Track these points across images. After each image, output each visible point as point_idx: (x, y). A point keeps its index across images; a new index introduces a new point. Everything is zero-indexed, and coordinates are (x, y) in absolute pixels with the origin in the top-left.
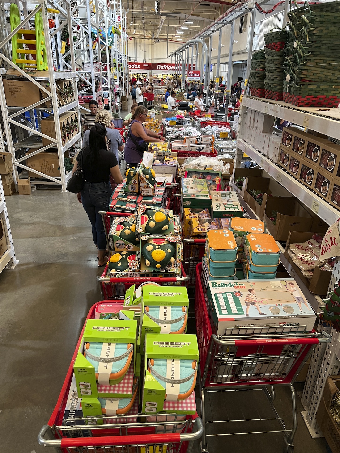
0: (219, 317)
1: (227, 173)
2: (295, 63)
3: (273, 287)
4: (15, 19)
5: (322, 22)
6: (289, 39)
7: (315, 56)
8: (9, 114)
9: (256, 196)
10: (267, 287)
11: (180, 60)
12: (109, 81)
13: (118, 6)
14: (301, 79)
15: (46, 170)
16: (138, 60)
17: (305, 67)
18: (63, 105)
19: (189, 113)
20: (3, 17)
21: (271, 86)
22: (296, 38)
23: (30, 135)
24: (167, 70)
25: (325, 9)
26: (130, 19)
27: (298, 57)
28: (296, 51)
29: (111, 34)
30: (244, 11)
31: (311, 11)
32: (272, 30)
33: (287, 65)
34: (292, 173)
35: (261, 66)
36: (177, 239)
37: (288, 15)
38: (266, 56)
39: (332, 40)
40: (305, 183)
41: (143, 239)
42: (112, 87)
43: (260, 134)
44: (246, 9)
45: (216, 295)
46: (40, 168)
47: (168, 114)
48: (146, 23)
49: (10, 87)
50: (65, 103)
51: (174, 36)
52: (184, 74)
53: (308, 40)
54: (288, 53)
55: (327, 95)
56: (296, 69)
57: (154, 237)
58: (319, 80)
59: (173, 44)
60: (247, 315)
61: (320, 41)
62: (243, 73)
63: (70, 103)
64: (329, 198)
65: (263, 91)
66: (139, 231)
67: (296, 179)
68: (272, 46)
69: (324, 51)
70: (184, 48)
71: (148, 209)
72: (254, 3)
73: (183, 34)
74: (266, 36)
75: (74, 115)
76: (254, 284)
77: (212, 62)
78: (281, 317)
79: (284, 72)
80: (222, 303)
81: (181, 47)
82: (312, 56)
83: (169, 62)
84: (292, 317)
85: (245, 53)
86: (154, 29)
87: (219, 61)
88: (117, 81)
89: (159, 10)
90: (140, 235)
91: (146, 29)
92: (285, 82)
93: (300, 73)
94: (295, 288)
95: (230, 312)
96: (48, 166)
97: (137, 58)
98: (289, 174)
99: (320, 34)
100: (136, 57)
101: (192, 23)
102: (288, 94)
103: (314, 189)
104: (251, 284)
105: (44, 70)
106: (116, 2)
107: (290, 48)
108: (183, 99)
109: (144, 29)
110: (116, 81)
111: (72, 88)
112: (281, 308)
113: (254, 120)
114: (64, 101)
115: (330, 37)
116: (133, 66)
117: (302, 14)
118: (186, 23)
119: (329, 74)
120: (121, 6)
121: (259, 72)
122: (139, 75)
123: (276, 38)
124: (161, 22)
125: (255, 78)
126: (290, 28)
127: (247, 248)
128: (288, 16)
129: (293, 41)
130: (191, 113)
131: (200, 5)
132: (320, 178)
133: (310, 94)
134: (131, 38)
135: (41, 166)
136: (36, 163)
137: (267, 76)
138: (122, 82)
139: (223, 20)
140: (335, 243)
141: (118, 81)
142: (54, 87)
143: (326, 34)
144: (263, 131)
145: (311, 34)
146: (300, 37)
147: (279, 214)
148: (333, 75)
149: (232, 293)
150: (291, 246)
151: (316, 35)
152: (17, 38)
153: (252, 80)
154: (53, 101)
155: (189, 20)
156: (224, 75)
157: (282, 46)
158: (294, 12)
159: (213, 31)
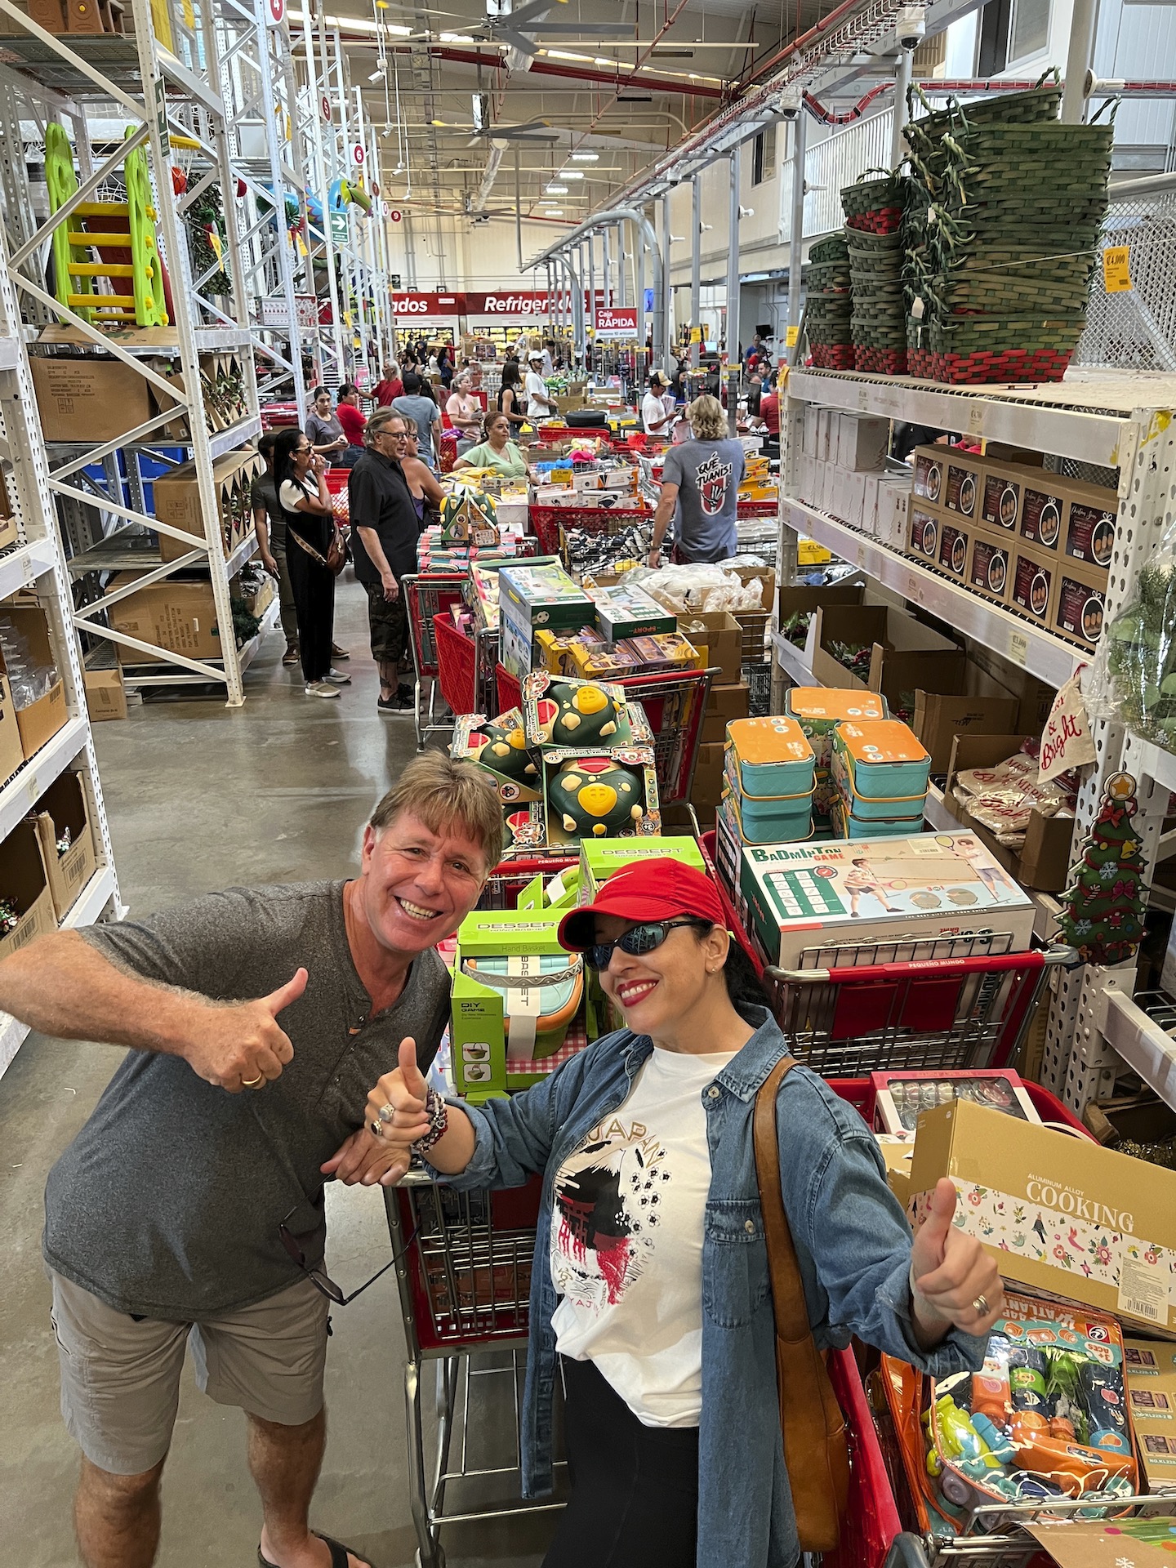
0: (781, 922)
1: (756, 608)
2: (935, 265)
3: (917, 852)
4: (60, 170)
5: (998, 152)
6: (912, 201)
7: (985, 242)
8: (53, 466)
9: (851, 657)
10: (901, 853)
11: (565, 278)
12: (339, 354)
13: (351, 111)
14: (954, 308)
15: (174, 637)
16: (418, 285)
17: (962, 275)
18: (221, 431)
19: (610, 445)
20: (19, 165)
21: (872, 335)
22: (932, 195)
23: (108, 535)
24: (520, 312)
25: (1007, 113)
26: (394, 152)
27: (939, 247)
28: (933, 231)
29: (338, 206)
30: (768, 118)
31: (966, 122)
32: (863, 176)
33: (911, 272)
34: (948, 572)
35: (840, 279)
36: (645, 755)
37: (905, 133)
38: (850, 250)
39: (1031, 197)
40: (985, 592)
41: (551, 762)
42: (349, 373)
43: (849, 476)
44: (775, 111)
45: (766, 877)
46: (153, 634)
47: (542, 451)
48: (442, 164)
49: (55, 381)
50: (225, 426)
51: (536, 202)
52: (580, 323)
53: (964, 202)
54: (913, 239)
55: (1029, 347)
56: (939, 280)
57: (579, 755)
58: (1002, 309)
59: (533, 227)
60: (854, 914)
61: (999, 202)
62: (772, 312)
63: (237, 423)
64: (1050, 620)
65: (850, 352)
66: (538, 742)
67: (961, 585)
68: (867, 222)
69: (1009, 227)
70: (576, 241)
71: (554, 683)
72: (800, 93)
73: (568, 194)
74: (845, 192)
75: (251, 462)
76: (867, 848)
77: (673, 280)
78: (944, 915)
79: (907, 292)
80: (785, 893)
81: (569, 237)
82: (979, 242)
83: (526, 287)
84: (971, 913)
85: (774, 246)
86: (469, 185)
87: (697, 274)
88: (360, 356)
89: (485, 119)
90: (538, 750)
91: (441, 182)
92: (910, 319)
93: (950, 291)
94: (975, 851)
95: (808, 910)
96: (179, 624)
97: (415, 277)
98: (942, 575)
99: (997, 183)
100: (413, 276)
101: (596, 157)
102: (922, 352)
103: (1012, 604)
104: (859, 848)
105: (156, 324)
106: (347, 101)
107: (916, 224)
108: (585, 402)
109: (435, 184)
110: (358, 353)
111: (238, 377)
112: (943, 896)
113: (828, 436)
114: (222, 419)
115: (1025, 189)
116: (403, 307)
117: (943, 129)
118: (575, 157)
119: (1027, 288)
120: (360, 114)
121: (833, 296)
122: (427, 332)
123: (876, 199)
124: (491, 159)
125: (824, 316)
126: (913, 170)
127: (841, 759)
128: (906, 135)
129: (922, 205)
130: (616, 443)
131: (620, 99)
132: (1026, 567)
133: (984, 348)
134: (396, 216)
135: (157, 628)
136: (143, 616)
137: (858, 306)
138: (377, 360)
139: (702, 148)
140: (1074, 731)
141: (365, 355)
142: (193, 376)
143: (1013, 181)
144: (857, 465)
145: (970, 183)
146: (942, 193)
147: (919, 693)
148: (1042, 291)
149: (810, 871)
150: (961, 776)
151: (985, 185)
152: (70, 231)
153: (815, 321)
154: (191, 417)
155: (584, 148)
156: (711, 320)
157: (895, 219)
158: (922, 126)
159: (674, 183)
